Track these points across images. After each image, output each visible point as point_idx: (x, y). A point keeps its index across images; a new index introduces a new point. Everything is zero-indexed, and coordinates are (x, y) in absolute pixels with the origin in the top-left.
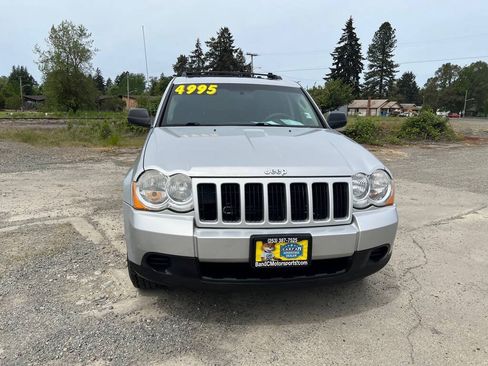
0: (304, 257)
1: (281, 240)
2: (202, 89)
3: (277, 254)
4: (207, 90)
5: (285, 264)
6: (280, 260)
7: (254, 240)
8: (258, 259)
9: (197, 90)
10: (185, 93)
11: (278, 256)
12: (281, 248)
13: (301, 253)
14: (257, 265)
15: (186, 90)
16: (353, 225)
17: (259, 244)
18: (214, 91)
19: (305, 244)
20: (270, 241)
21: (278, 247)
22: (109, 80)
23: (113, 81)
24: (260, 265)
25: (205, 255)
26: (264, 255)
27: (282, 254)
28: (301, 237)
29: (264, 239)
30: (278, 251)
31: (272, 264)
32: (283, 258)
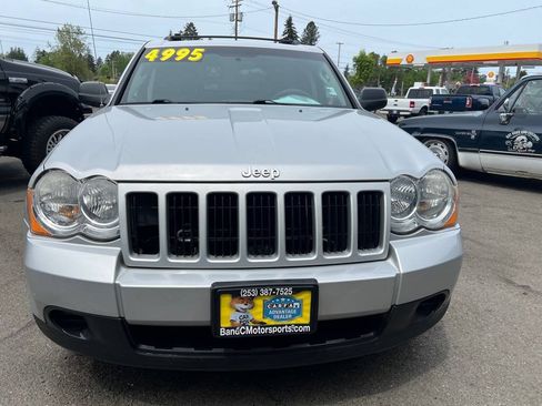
0: (305, 318)
1: (264, 292)
2: (182, 55)
3: (257, 314)
4: (189, 55)
5: (273, 331)
6: (263, 325)
7: (216, 293)
8: (225, 323)
9: (175, 55)
10: (157, 60)
11: (259, 317)
12: (265, 304)
13: (299, 312)
14: (223, 333)
15: (160, 55)
16: (390, 261)
17: (226, 300)
18: (199, 56)
19: (306, 297)
20: (245, 293)
21: (259, 302)
22: (100, 59)
23: (104, 60)
24: (229, 333)
25: (135, 315)
26: (236, 316)
27: (266, 314)
28: (299, 287)
29: (234, 291)
30: (260, 309)
31: (250, 331)
32: (268, 321)
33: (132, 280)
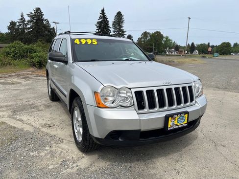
0: (186, 122)
1: (178, 115)
2: (89, 42)
4: (92, 42)
5: (181, 126)
6: (177, 125)
7: (167, 118)
8: (169, 126)
9: (87, 42)
12: (178, 119)
13: (185, 120)
14: (169, 129)
15: (80, 42)
16: (196, 104)
18: (96, 43)
19: (186, 116)
20: (174, 116)
21: (177, 119)
25: (144, 128)
27: (178, 122)
28: (185, 113)
29: (172, 116)
30: (176, 121)
31: (174, 127)
32: (178, 124)
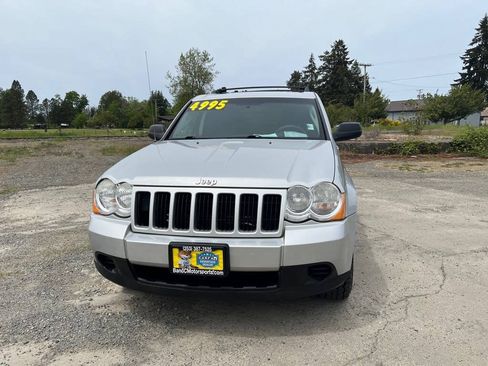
0: (220, 267)
1: (196, 248)
2: (212, 105)
3: (193, 262)
4: (217, 105)
5: (202, 273)
6: (197, 268)
7: (171, 247)
8: (176, 265)
9: (208, 106)
10: (196, 109)
11: (195, 264)
12: (198, 256)
13: (217, 263)
14: (174, 271)
15: (199, 106)
16: (281, 239)
17: (176, 251)
18: (223, 106)
19: (220, 253)
20: (186, 249)
21: (194, 255)
24: (178, 271)
25: (134, 258)
26: (182, 262)
27: (198, 262)
28: (215, 247)
29: (180, 246)
30: (195, 259)
31: (189, 271)
32: (200, 267)
33: (134, 239)
